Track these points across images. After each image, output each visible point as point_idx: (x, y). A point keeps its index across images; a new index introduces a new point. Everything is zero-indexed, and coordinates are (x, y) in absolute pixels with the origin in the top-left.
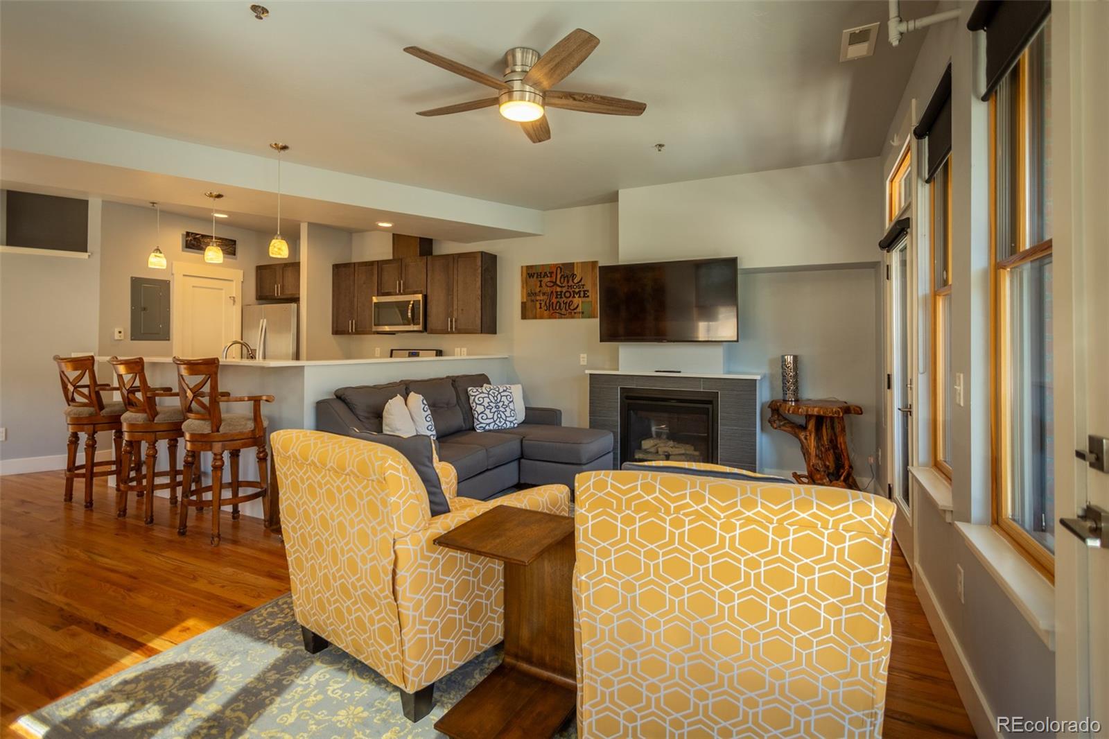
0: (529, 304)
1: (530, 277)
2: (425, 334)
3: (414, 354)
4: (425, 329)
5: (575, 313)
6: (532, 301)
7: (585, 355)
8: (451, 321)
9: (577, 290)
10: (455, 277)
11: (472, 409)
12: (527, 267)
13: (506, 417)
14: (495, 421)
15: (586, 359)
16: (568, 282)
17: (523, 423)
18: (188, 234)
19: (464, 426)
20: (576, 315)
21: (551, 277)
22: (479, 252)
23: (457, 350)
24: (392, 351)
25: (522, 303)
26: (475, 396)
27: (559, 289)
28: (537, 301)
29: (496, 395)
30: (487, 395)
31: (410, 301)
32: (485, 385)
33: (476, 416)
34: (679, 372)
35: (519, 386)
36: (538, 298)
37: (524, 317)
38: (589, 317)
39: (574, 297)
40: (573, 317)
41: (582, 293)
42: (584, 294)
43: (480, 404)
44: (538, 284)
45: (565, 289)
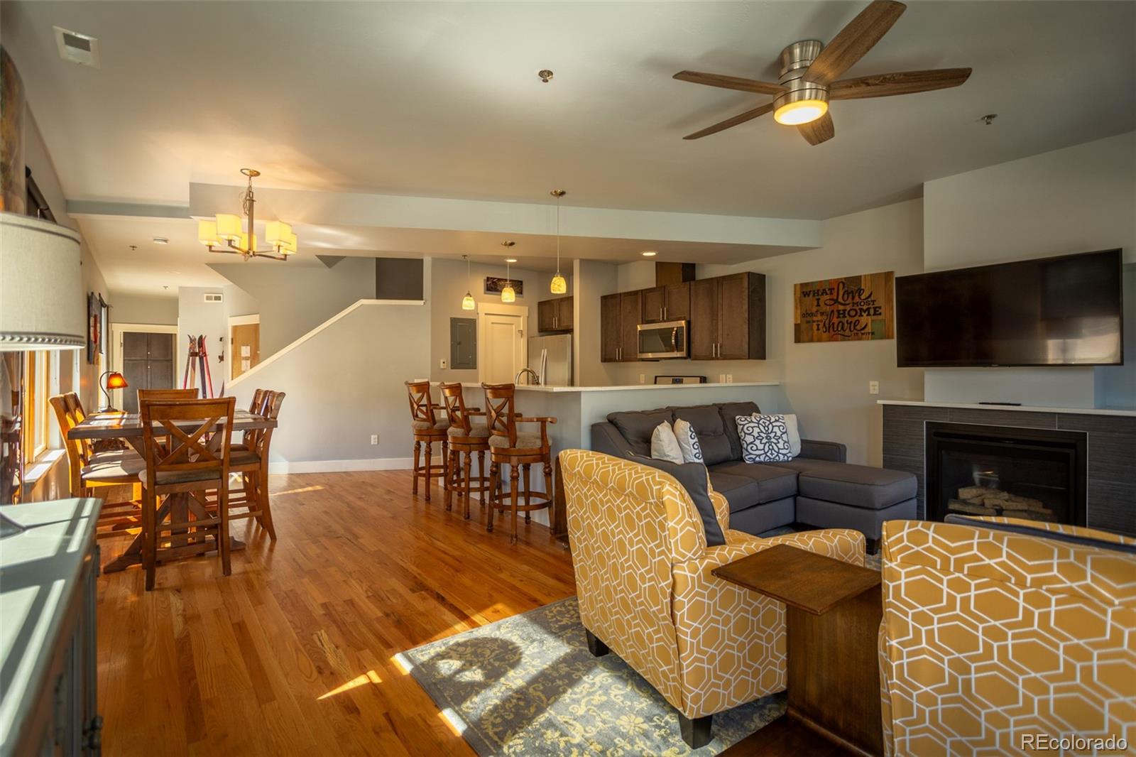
1: (805, 296)
2: (689, 360)
3: (677, 380)
4: (689, 355)
5: (863, 334)
6: (808, 322)
7: (876, 383)
8: (716, 347)
9: (865, 308)
10: (720, 300)
11: (740, 438)
12: (801, 284)
13: (779, 449)
14: (766, 453)
15: (877, 388)
16: (853, 298)
17: (798, 456)
18: (488, 279)
19: (732, 456)
20: (864, 336)
21: (831, 294)
22: (745, 273)
23: (722, 377)
24: (656, 377)
25: (796, 325)
26: (744, 425)
27: (841, 308)
28: (814, 322)
29: (767, 424)
30: (756, 425)
31: (674, 328)
32: (754, 414)
33: (745, 446)
34: (1019, 405)
35: (793, 417)
36: (815, 318)
37: (798, 340)
38: (882, 338)
39: (861, 315)
40: (860, 339)
41: (872, 311)
42: (875, 311)
43: (749, 434)
44: (815, 303)
45: (848, 308)
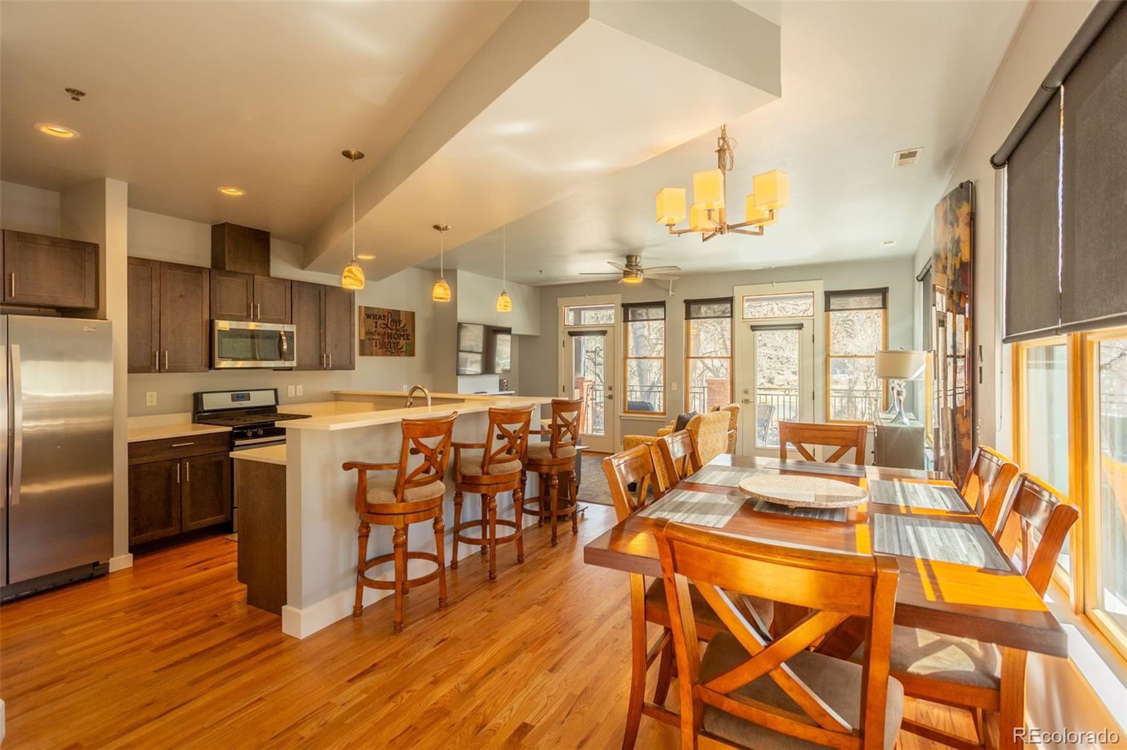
0: (367, 342)
1: (368, 318)
5: (401, 352)
6: (370, 339)
7: (406, 386)
8: (328, 357)
9: (402, 333)
12: (365, 307)
16: (396, 326)
20: (402, 354)
21: (384, 319)
23: (291, 388)
25: (361, 340)
27: (390, 331)
28: (373, 339)
36: (374, 337)
37: (363, 353)
38: (410, 356)
39: (400, 339)
40: (399, 355)
41: (406, 337)
44: (374, 325)
45: (394, 332)
